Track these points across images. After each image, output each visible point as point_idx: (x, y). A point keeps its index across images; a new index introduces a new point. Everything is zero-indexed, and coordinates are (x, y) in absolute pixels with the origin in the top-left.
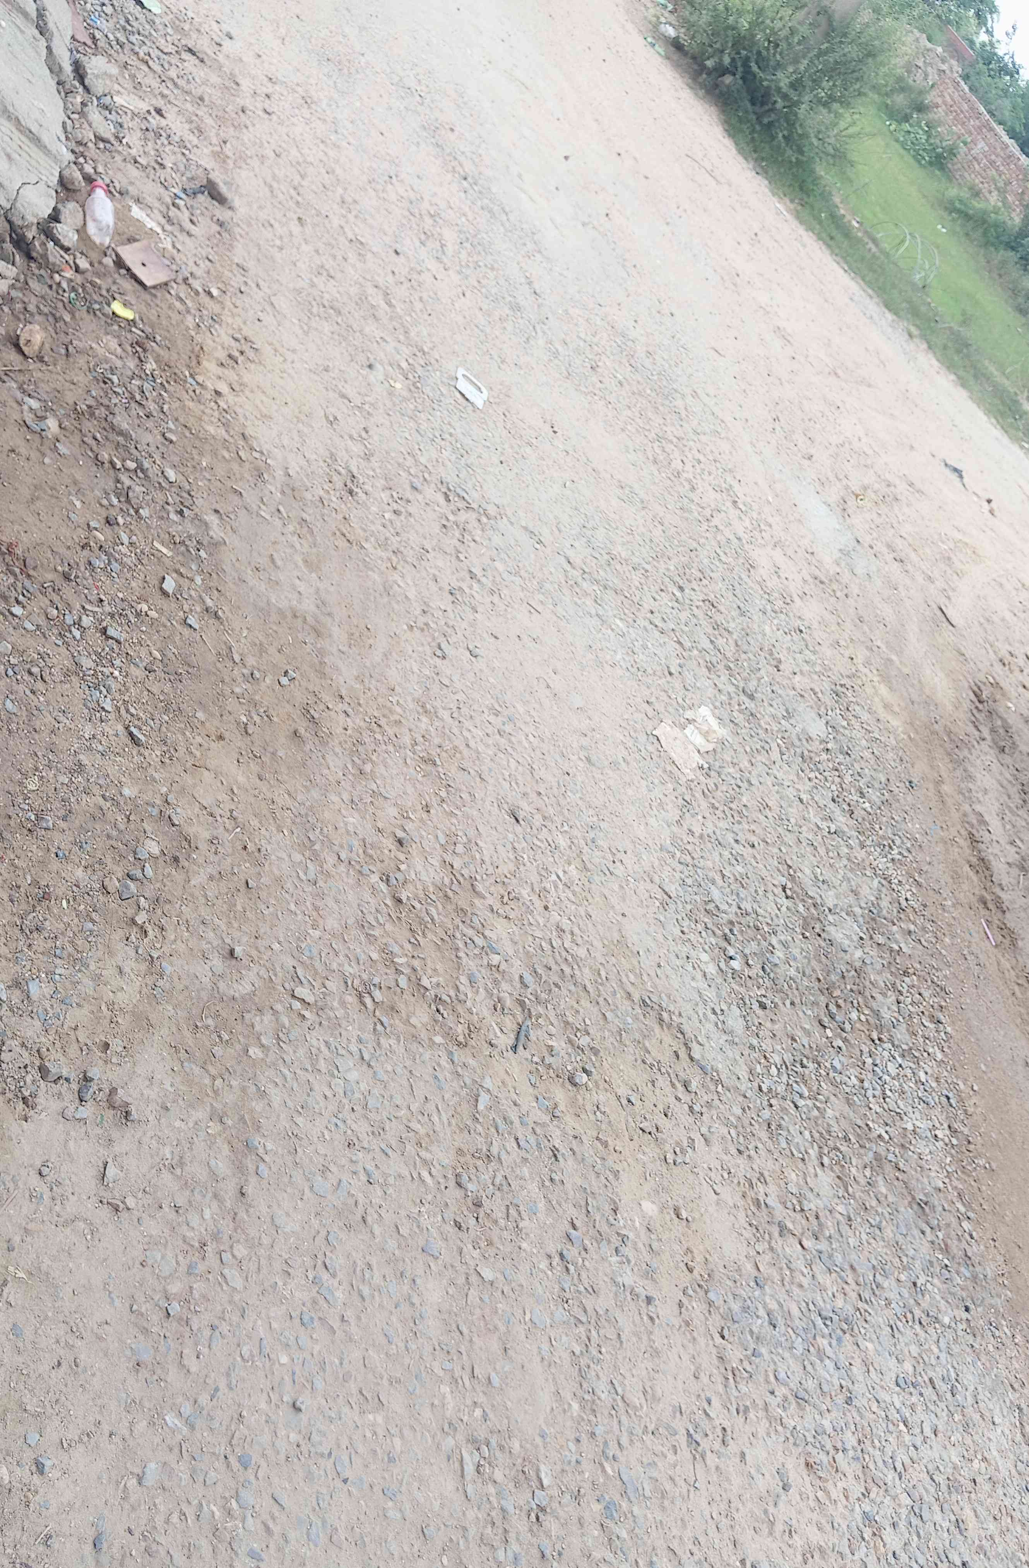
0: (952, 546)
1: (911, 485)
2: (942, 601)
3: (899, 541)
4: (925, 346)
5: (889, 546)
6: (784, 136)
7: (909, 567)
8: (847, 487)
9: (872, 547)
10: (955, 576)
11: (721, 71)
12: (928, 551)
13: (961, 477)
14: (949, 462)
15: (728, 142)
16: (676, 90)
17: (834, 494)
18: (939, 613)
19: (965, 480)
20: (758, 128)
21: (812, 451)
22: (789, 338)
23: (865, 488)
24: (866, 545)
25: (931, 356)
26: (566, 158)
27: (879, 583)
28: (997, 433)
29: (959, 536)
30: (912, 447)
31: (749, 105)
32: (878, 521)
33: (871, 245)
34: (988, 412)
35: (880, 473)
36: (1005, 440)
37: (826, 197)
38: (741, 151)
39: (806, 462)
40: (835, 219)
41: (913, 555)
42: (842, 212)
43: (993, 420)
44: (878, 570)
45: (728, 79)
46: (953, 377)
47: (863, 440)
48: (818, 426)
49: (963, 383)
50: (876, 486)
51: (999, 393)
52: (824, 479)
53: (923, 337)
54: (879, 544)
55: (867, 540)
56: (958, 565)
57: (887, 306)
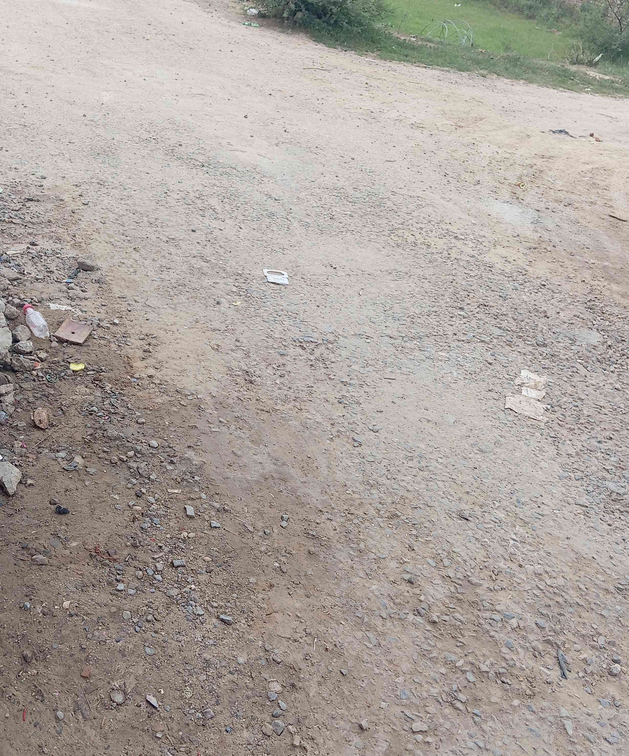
0: (590, 175)
1: (543, 157)
2: (609, 211)
3: (559, 194)
4: (495, 76)
5: (556, 201)
6: (346, 23)
7: (577, 205)
8: (510, 184)
9: (548, 209)
10: (604, 191)
11: (294, 13)
12: (579, 188)
13: (567, 133)
14: (554, 130)
15: (320, 46)
16: (277, 39)
17: (505, 193)
18: (612, 219)
19: (570, 133)
20: (331, 28)
21: (477, 178)
22: (422, 126)
23: (520, 178)
24: (544, 209)
25: (502, 79)
26: (246, 117)
27: (566, 226)
28: (568, 94)
29: (590, 167)
30: (528, 136)
31: (318, 20)
32: (540, 191)
33: (430, 44)
34: (555, 87)
35: (522, 163)
36: (575, 94)
37: (389, 37)
38: (329, 46)
39: (478, 187)
40: (402, 45)
41: (573, 197)
42: (403, 38)
43: (561, 89)
44: (561, 219)
45: (299, 15)
46: (522, 82)
47: (500, 152)
48: (470, 162)
49: (530, 81)
50: (525, 172)
51: (553, 72)
52: (495, 190)
53: (490, 72)
54: (550, 204)
55: (542, 206)
56: (602, 184)
57: (460, 70)
